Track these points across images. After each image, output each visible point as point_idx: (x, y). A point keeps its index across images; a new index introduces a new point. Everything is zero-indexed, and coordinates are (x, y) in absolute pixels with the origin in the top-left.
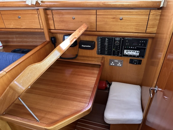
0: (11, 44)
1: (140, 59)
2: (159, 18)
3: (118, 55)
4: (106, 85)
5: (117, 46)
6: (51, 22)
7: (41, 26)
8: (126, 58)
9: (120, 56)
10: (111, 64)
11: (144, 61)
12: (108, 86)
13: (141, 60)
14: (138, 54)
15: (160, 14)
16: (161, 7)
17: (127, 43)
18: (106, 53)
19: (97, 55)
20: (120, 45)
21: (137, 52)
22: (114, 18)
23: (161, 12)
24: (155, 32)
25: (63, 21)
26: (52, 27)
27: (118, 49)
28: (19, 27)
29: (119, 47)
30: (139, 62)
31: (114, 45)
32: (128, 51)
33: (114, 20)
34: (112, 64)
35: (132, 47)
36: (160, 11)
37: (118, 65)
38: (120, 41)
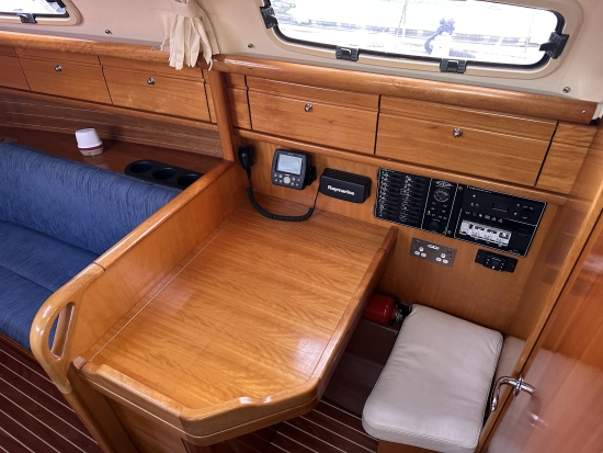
0: (128, 139)
1: (510, 254)
2: (585, 150)
3: (440, 231)
4: (391, 312)
5: (440, 205)
6: (241, 108)
7: (213, 114)
8: (466, 244)
9: (448, 235)
10: (417, 253)
11: (525, 264)
12: (398, 316)
13: (517, 261)
14: (507, 241)
15: (590, 139)
16: (595, 118)
17: (474, 201)
18: (403, 217)
19: (373, 220)
20: (449, 203)
21: (504, 235)
22: (434, 127)
23: (595, 136)
24: (567, 191)
25: (276, 112)
26: (243, 123)
27: (443, 215)
28: (150, 108)
29: (448, 210)
30: (509, 265)
31: (431, 199)
32: (475, 225)
33: (434, 132)
34: (420, 253)
35: (487, 217)
36: (593, 130)
37: (438, 259)
38: (451, 191)
